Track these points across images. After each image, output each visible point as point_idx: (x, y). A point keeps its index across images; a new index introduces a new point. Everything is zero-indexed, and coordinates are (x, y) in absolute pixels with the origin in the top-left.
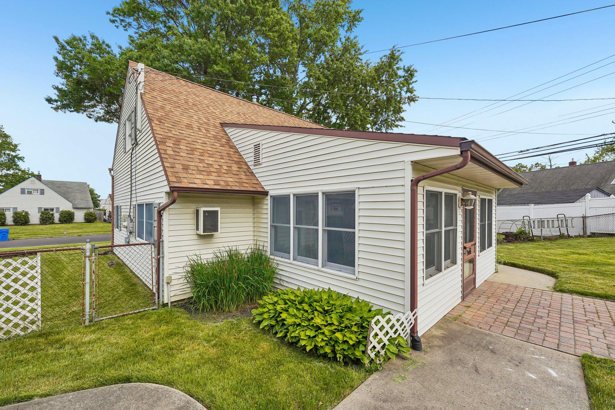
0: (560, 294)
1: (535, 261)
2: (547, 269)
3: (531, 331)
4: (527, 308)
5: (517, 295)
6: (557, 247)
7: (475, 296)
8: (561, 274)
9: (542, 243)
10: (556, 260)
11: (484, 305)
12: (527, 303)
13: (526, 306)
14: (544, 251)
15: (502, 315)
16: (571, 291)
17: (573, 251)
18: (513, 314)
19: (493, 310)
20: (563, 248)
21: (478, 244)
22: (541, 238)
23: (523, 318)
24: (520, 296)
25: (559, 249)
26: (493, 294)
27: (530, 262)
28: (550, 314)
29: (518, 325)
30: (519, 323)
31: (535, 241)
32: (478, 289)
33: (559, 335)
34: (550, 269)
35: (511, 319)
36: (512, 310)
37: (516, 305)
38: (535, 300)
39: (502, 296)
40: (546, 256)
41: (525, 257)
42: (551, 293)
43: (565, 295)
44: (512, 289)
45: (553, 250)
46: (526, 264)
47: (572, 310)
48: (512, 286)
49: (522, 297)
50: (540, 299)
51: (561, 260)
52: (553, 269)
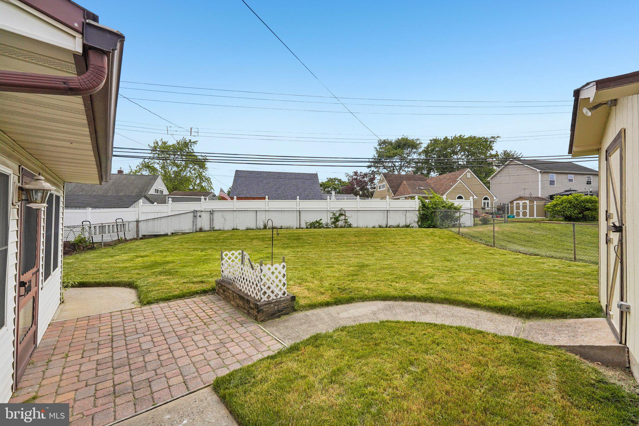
0: (147, 307)
1: (107, 274)
2: (123, 280)
3: (149, 381)
4: (126, 345)
5: (105, 330)
6: (120, 252)
7: (39, 364)
8: (138, 283)
9: (104, 251)
10: (127, 267)
11: (64, 377)
12: (124, 337)
13: (123, 343)
14: (110, 259)
15: (101, 379)
16: (157, 300)
17: (135, 254)
18: (115, 366)
19: (83, 377)
20: (126, 253)
21: (41, 270)
22: (102, 244)
23: (129, 365)
24: (110, 330)
25: (123, 255)
26: (72, 345)
27: (101, 276)
28: (155, 340)
29: (130, 383)
30: (129, 378)
31: (96, 249)
32: (41, 346)
33: (178, 367)
34: (126, 280)
35: (116, 377)
36: (110, 359)
37: (112, 348)
38: (130, 328)
39: (86, 342)
40: (115, 265)
41: (94, 270)
42: (139, 309)
43: (154, 306)
44: (96, 322)
45: (118, 257)
46: (99, 280)
47: (168, 324)
48: (94, 318)
49: (114, 330)
50: (134, 323)
51: (131, 267)
52: (129, 279)
